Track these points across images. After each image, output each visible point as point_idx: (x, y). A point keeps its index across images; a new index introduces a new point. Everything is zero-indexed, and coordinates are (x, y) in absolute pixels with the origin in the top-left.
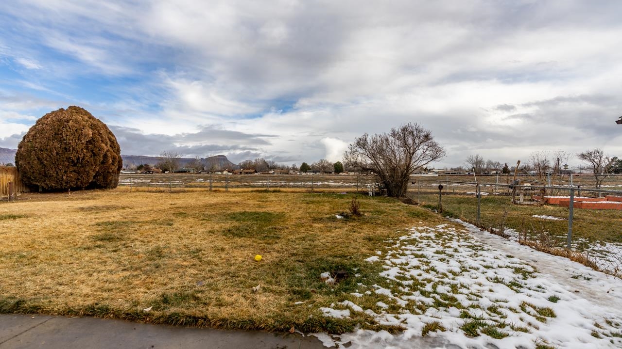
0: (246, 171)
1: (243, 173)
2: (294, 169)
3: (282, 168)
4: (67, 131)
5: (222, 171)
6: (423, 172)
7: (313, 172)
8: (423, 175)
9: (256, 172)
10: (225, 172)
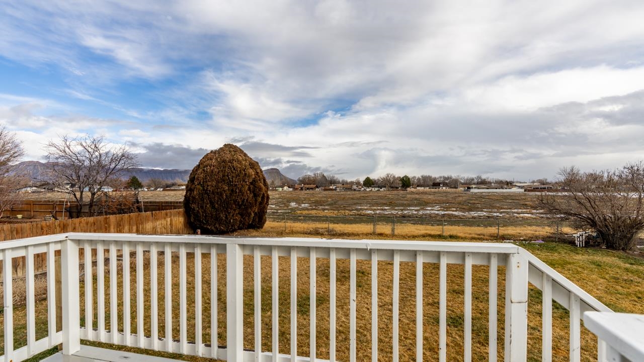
0: (307, 186)
1: (304, 188)
2: (358, 183)
3: (344, 183)
4: (233, 173)
5: (282, 187)
6: (505, 186)
7: (379, 187)
8: (504, 190)
9: (317, 187)
10: (286, 188)
